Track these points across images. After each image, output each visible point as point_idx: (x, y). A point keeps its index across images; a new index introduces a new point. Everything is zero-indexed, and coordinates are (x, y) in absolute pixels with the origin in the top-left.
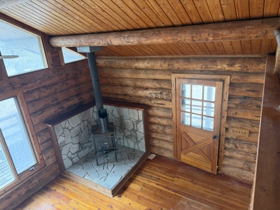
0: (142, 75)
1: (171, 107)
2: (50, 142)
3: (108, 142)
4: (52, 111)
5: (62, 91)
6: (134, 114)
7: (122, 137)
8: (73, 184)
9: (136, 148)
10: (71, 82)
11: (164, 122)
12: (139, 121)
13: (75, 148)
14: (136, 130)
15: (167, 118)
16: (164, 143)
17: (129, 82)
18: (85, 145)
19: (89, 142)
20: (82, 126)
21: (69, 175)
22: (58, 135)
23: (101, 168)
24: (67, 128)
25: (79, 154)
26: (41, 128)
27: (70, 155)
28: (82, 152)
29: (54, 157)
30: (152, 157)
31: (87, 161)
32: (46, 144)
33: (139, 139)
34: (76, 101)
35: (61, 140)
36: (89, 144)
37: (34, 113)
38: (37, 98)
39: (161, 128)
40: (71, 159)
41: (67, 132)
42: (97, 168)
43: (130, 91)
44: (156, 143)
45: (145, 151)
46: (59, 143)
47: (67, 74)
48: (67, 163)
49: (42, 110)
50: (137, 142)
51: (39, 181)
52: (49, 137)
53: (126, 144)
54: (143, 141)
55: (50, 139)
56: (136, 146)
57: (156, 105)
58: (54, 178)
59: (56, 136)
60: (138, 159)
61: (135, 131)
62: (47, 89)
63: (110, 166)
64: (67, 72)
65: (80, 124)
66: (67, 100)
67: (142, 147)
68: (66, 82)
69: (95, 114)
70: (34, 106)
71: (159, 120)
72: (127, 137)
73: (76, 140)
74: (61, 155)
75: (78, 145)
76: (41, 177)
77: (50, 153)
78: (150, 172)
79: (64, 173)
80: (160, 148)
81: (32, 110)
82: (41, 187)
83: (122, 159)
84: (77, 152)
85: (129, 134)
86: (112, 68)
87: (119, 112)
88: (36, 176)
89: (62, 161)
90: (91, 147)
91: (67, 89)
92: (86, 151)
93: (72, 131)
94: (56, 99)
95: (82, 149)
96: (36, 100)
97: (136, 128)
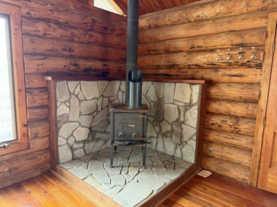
0: (207, 29)
1: (258, 79)
2: (45, 110)
3: (136, 125)
4: (59, 64)
5: (82, 43)
6: (183, 93)
7: (155, 135)
8: (64, 188)
9: (178, 154)
10: (97, 36)
11: (239, 110)
12: (190, 105)
13: (82, 134)
14: (183, 123)
15: (246, 101)
16: (232, 151)
17: (181, 44)
18: (98, 135)
19: (105, 132)
20: (99, 102)
21: (62, 173)
22: (60, 100)
23: (117, 171)
24: (77, 96)
25: (86, 145)
26: (37, 82)
27: (71, 141)
28: (92, 144)
29: (47, 139)
30: (205, 174)
31: (96, 159)
32: (38, 111)
33: (185, 139)
34: (98, 65)
35: (62, 110)
36: (104, 136)
37: (31, 54)
38: (41, 33)
39: (230, 122)
40: (72, 149)
41: (75, 101)
42: (110, 171)
43: (180, 59)
44: (215, 150)
45: (193, 161)
46: (58, 114)
47: (94, 21)
48: (64, 153)
49: (45, 56)
50: (181, 143)
51: (10, 171)
52: (45, 102)
53: (160, 148)
54: (193, 143)
55: (47, 107)
56: (178, 151)
57: (226, 79)
58: (37, 173)
59: (56, 101)
60: (182, 171)
61: (179, 123)
62: (60, 28)
63: (133, 172)
64: (95, 18)
65: (98, 99)
66: (86, 58)
67: (189, 154)
68: (90, 33)
69: (120, 93)
70: (33, 42)
71: (229, 105)
72: (164, 135)
73: (86, 121)
74: (57, 136)
75: (88, 130)
76: (15, 166)
77: (40, 129)
78: (205, 197)
79: (55, 170)
80: (222, 160)
81: (28, 46)
82: (10, 183)
83: (153, 166)
84: (84, 142)
85: (169, 128)
86: (157, 27)
87: (157, 93)
88: (8, 161)
89: (57, 146)
90: (106, 142)
91: (89, 43)
92: (98, 146)
93: (83, 104)
94: (70, 50)
95: (93, 139)
96: (39, 37)
97: (182, 119)
